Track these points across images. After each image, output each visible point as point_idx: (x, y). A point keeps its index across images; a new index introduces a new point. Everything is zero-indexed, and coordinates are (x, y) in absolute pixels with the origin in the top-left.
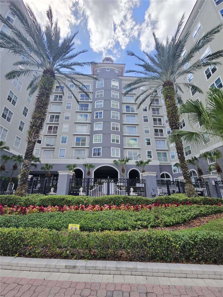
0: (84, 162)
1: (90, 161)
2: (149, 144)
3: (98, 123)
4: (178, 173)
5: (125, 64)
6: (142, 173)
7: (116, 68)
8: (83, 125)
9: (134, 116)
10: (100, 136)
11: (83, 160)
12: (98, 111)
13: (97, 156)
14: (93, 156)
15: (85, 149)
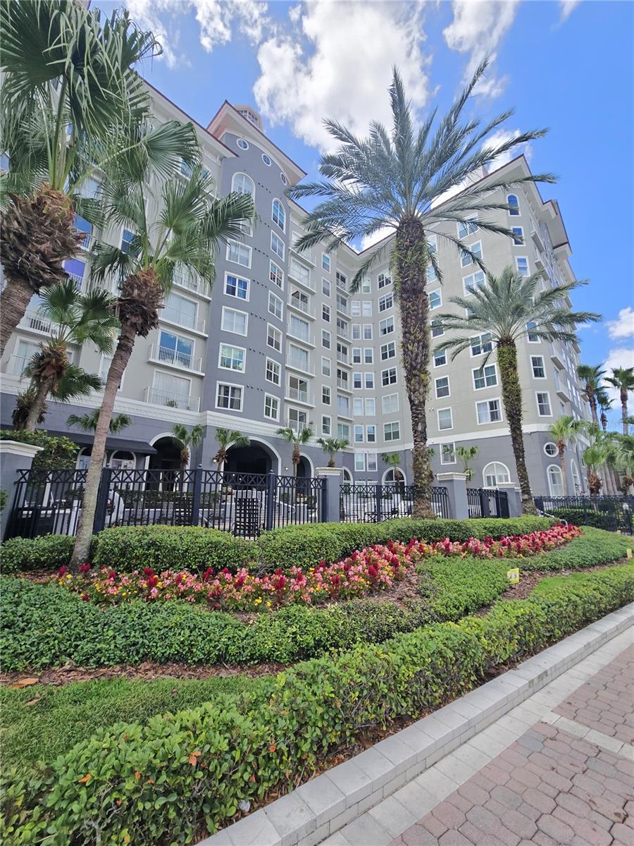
0: (191, 418)
1: (217, 419)
2: (326, 400)
3: (234, 311)
4: (364, 470)
5: (306, 174)
6: (329, 466)
7: (284, 168)
8: (185, 297)
9: (305, 323)
10: (238, 353)
11: (188, 412)
12: (237, 275)
13: (229, 409)
14: (216, 407)
15: (191, 379)
